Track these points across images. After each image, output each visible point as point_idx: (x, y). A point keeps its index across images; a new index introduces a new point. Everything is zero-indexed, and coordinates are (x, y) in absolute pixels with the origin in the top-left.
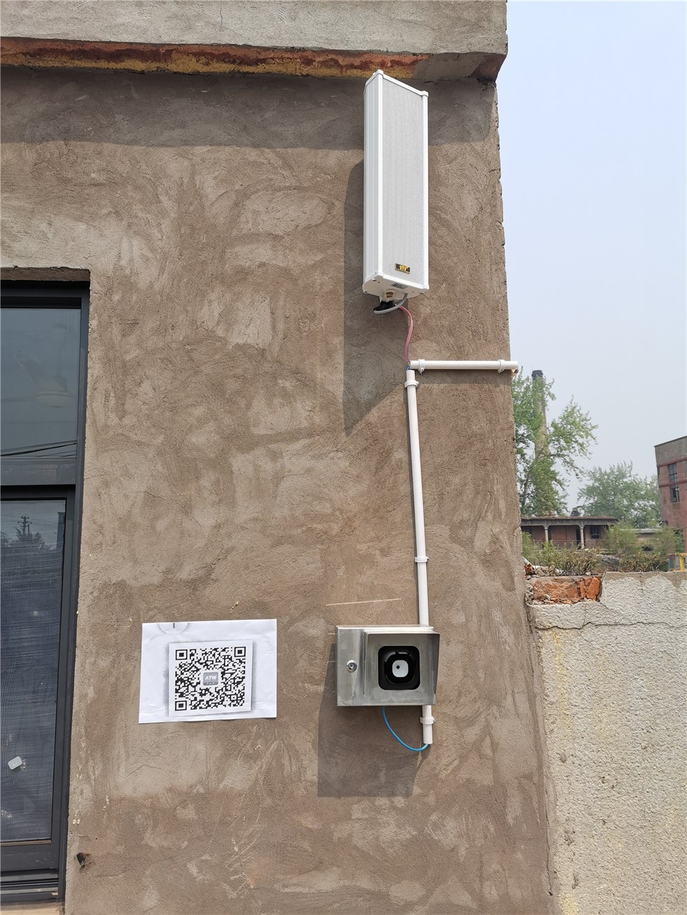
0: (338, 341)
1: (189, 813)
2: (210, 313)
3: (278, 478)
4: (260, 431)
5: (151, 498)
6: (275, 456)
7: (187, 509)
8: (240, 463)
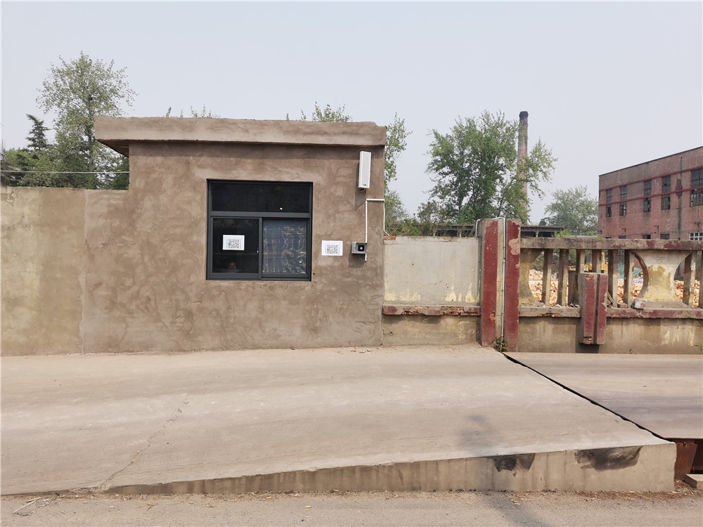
0: (354, 195)
2: (332, 190)
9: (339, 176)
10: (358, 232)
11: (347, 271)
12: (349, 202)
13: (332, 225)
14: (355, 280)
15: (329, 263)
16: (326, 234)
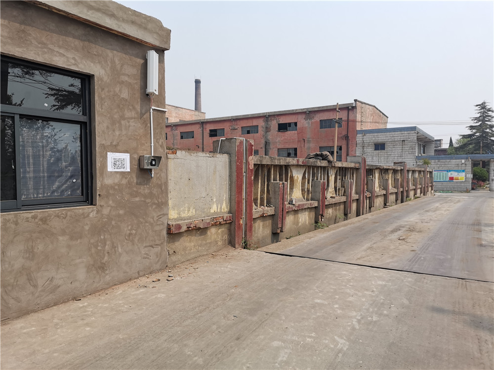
0: (139, 100)
1: (117, 187)
2: (117, 89)
3: (129, 126)
4: (126, 116)
5: (108, 127)
6: (129, 122)
7: (114, 131)
8: (123, 122)
9: (124, 74)
10: (144, 144)
11: (135, 189)
12: (134, 108)
13: (117, 133)
14: (143, 199)
15: (116, 181)
16: (111, 144)
